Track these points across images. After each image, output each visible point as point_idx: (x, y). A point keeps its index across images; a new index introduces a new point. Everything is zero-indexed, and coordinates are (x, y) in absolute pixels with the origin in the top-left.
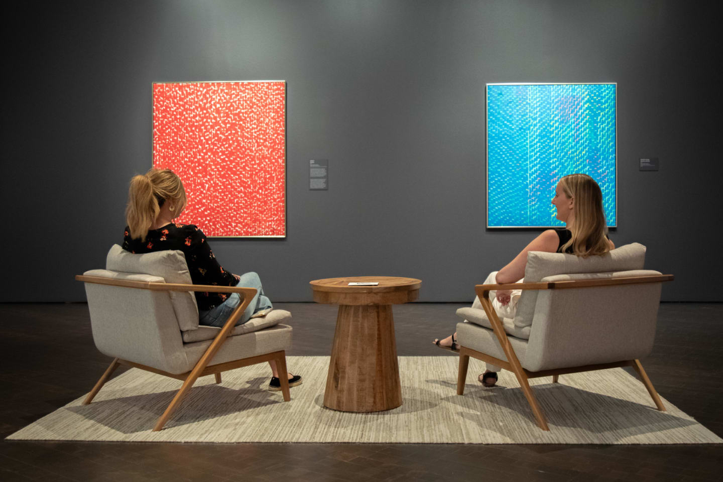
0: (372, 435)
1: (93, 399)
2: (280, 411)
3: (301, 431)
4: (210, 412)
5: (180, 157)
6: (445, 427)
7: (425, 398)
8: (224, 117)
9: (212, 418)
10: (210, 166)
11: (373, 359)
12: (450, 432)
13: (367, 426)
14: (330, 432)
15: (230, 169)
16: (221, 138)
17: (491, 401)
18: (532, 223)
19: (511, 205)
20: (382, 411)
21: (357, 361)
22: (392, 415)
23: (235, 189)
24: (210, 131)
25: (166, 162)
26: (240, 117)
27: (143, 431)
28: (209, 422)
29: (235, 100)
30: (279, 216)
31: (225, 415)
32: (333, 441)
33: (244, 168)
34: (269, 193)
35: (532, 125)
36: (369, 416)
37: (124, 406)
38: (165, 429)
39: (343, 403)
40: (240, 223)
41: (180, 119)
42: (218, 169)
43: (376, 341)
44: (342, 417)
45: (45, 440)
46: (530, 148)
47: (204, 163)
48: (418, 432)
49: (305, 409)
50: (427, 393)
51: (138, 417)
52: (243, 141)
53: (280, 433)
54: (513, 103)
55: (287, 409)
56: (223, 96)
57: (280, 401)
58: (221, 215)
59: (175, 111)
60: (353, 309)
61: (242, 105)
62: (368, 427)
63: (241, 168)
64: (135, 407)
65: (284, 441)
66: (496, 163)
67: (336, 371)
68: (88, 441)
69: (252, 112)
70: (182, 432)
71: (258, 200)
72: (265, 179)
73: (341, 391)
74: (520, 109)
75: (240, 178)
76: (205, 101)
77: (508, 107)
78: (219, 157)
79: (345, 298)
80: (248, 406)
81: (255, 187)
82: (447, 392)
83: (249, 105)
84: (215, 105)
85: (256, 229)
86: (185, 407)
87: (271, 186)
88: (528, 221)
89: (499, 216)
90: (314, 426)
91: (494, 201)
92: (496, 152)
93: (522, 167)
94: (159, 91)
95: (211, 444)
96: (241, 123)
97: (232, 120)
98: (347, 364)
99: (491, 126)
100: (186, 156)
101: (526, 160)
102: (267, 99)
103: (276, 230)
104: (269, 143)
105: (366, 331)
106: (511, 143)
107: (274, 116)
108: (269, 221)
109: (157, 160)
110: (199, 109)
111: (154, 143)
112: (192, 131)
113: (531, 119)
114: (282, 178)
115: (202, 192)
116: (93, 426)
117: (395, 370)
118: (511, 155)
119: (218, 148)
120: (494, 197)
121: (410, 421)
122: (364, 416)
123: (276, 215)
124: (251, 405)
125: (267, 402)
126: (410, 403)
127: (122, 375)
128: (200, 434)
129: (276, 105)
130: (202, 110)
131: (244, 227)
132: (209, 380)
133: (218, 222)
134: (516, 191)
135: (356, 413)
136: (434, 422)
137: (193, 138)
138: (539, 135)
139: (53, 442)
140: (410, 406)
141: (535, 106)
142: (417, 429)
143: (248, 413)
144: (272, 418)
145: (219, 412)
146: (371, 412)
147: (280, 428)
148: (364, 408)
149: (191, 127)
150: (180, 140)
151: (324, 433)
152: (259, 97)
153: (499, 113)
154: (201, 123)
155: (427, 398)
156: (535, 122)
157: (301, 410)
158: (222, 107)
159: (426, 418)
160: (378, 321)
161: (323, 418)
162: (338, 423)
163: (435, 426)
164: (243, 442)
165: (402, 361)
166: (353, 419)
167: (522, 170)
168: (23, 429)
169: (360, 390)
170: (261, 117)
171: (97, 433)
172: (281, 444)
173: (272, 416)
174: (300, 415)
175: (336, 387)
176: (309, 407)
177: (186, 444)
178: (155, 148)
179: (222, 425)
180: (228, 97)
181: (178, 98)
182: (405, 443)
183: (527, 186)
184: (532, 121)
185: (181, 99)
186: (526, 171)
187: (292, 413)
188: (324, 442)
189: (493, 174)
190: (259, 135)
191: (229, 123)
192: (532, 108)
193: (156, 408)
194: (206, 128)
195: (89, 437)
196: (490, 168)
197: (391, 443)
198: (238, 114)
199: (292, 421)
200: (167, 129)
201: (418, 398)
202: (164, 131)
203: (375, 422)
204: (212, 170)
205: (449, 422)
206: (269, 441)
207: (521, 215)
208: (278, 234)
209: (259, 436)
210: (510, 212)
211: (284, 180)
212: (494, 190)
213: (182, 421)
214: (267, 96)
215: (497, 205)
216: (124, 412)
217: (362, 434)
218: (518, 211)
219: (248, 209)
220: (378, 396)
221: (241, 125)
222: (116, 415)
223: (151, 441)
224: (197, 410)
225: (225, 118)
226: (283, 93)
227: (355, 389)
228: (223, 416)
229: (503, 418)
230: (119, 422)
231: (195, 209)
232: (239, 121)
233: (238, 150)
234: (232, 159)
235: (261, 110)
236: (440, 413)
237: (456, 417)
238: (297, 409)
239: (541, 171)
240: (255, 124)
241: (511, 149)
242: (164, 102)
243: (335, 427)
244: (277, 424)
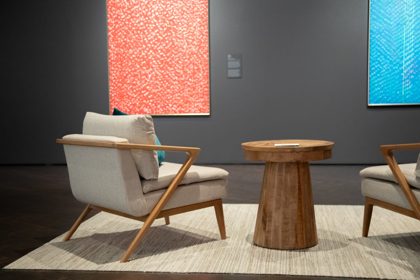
0: (298, 268)
1: (73, 236)
2: (219, 247)
3: (239, 264)
4: (163, 247)
5: (129, 54)
6: (359, 264)
7: (336, 239)
8: (161, 22)
9: (166, 252)
10: (152, 61)
11: (294, 206)
12: (365, 269)
13: (292, 261)
14: (263, 265)
15: (167, 63)
16: (159, 39)
17: (394, 243)
18: (405, 101)
19: (388, 87)
20: (303, 249)
21: (281, 207)
22: (311, 252)
23: (171, 78)
24: (151, 33)
25: (119, 58)
26: (174, 22)
27: (112, 262)
28: (164, 255)
29: (170, 8)
30: (205, 99)
31: (176, 250)
32: (267, 273)
33: (177, 62)
34: (197, 81)
35: (408, 21)
36: (293, 252)
37: (96, 242)
38: (129, 261)
39: (270, 242)
40: (175, 104)
41: (128, 24)
42: (158, 63)
43: (297, 191)
44: (270, 253)
45: (35, 270)
46: (405, 40)
47: (147, 58)
48: (337, 268)
49: (239, 245)
50: (337, 235)
51: (108, 251)
52: (177, 41)
53: (222, 265)
54: (392, 3)
55: (224, 245)
56: (161, 6)
57: (218, 239)
58: (161, 98)
59: (124, 18)
60: (277, 166)
61: (175, 13)
62: (294, 262)
63: (176, 62)
64: (104, 243)
65: (227, 273)
66: (376, 54)
67: (264, 216)
68: (69, 270)
69: (183, 18)
70: (143, 263)
71: (189, 86)
72: (194, 70)
73: (269, 232)
74: (398, 8)
75: (175, 70)
76: (147, 10)
77: (387, 7)
78: (159, 54)
79: (272, 156)
80: (193, 243)
81: (186, 76)
82: (353, 235)
83: (180, 13)
84: (154, 13)
85: (187, 109)
86: (143, 244)
87: (198, 75)
88: (403, 99)
89: (378, 95)
90: (249, 260)
91: (374, 84)
92: (377, 45)
93: (398, 56)
94: (112, 3)
95: (168, 274)
96: (175, 27)
97: (168, 25)
98: (274, 210)
99: (373, 23)
100: (133, 53)
101: (401, 50)
102: (194, 7)
103: (203, 109)
104: (196, 42)
105: (289, 183)
106: (389, 36)
107: (200, 21)
108: (197, 103)
109: (111, 57)
110: (143, 17)
111: (109, 44)
112: (138, 34)
113: (407, 16)
114: (207, 69)
115: (146, 81)
116: (72, 258)
117: (312, 215)
118: (389, 46)
119: (158, 47)
120: (374, 80)
121: (328, 258)
122: (288, 252)
123: (202, 98)
124: (195, 242)
125: (208, 240)
126: (324, 243)
127: (92, 218)
128: (158, 265)
129: (201, 12)
130: (145, 17)
131: (178, 107)
132: (160, 222)
133: (159, 104)
134: (392, 76)
135: (282, 250)
136: (349, 259)
137: (139, 40)
138: (414, 29)
139: (41, 271)
140: (325, 245)
141: (411, 4)
142: (335, 265)
143: (194, 248)
144: (213, 253)
145: (171, 247)
146: (294, 249)
147: (221, 261)
148: (288, 246)
149: (137, 30)
150: (128, 41)
151: (258, 266)
152: (188, 6)
153: (380, 12)
154: (144, 27)
155: (337, 239)
156: (411, 18)
157: (236, 246)
158: (160, 15)
159: (340, 255)
160: (299, 176)
161: (255, 253)
162: (268, 257)
163: (350, 263)
164: (193, 273)
165: (317, 208)
166: (279, 255)
167: (398, 58)
168: (17, 261)
169: (285, 231)
170: (190, 22)
171: (76, 264)
172: (224, 275)
173: (213, 251)
174: (236, 251)
175: (265, 228)
176: (242, 244)
177: (147, 273)
178: (110, 48)
179: (174, 258)
180: (165, 6)
181: (126, 8)
182: (328, 277)
183: (402, 71)
184: (408, 17)
185: (129, 9)
186: (402, 59)
187: (229, 249)
188: (259, 273)
189: (373, 62)
190: (189, 36)
191: (165, 27)
192: (408, 6)
193: (121, 243)
194: (148, 31)
195: (70, 267)
196: (371, 57)
197: (316, 276)
198: (172, 20)
199: (230, 255)
200: (118, 33)
201: (330, 238)
202: (117, 34)
203: (299, 258)
204: (154, 64)
205: (362, 260)
206: (214, 272)
207: (397, 95)
208: (204, 112)
209: (205, 268)
210: (388, 93)
211: (208, 71)
212: (374, 75)
213: (142, 254)
214: (194, 5)
215: (376, 87)
216: (96, 247)
217: (290, 268)
218: (394, 92)
219: (181, 93)
220: (299, 236)
221: (174, 28)
222: (90, 249)
223: (119, 270)
224: (154, 246)
225: (163, 23)
226: (207, 3)
227: (280, 231)
228: (174, 251)
229: (408, 258)
230: (92, 255)
231: (141, 93)
232: (173, 26)
233: (173, 48)
234: (168, 55)
235: (190, 16)
236: (352, 252)
237: (367, 256)
238: (233, 245)
239: (415, 59)
240: (185, 27)
241: (389, 41)
242: (115, 11)
243: (267, 262)
244: (218, 258)
